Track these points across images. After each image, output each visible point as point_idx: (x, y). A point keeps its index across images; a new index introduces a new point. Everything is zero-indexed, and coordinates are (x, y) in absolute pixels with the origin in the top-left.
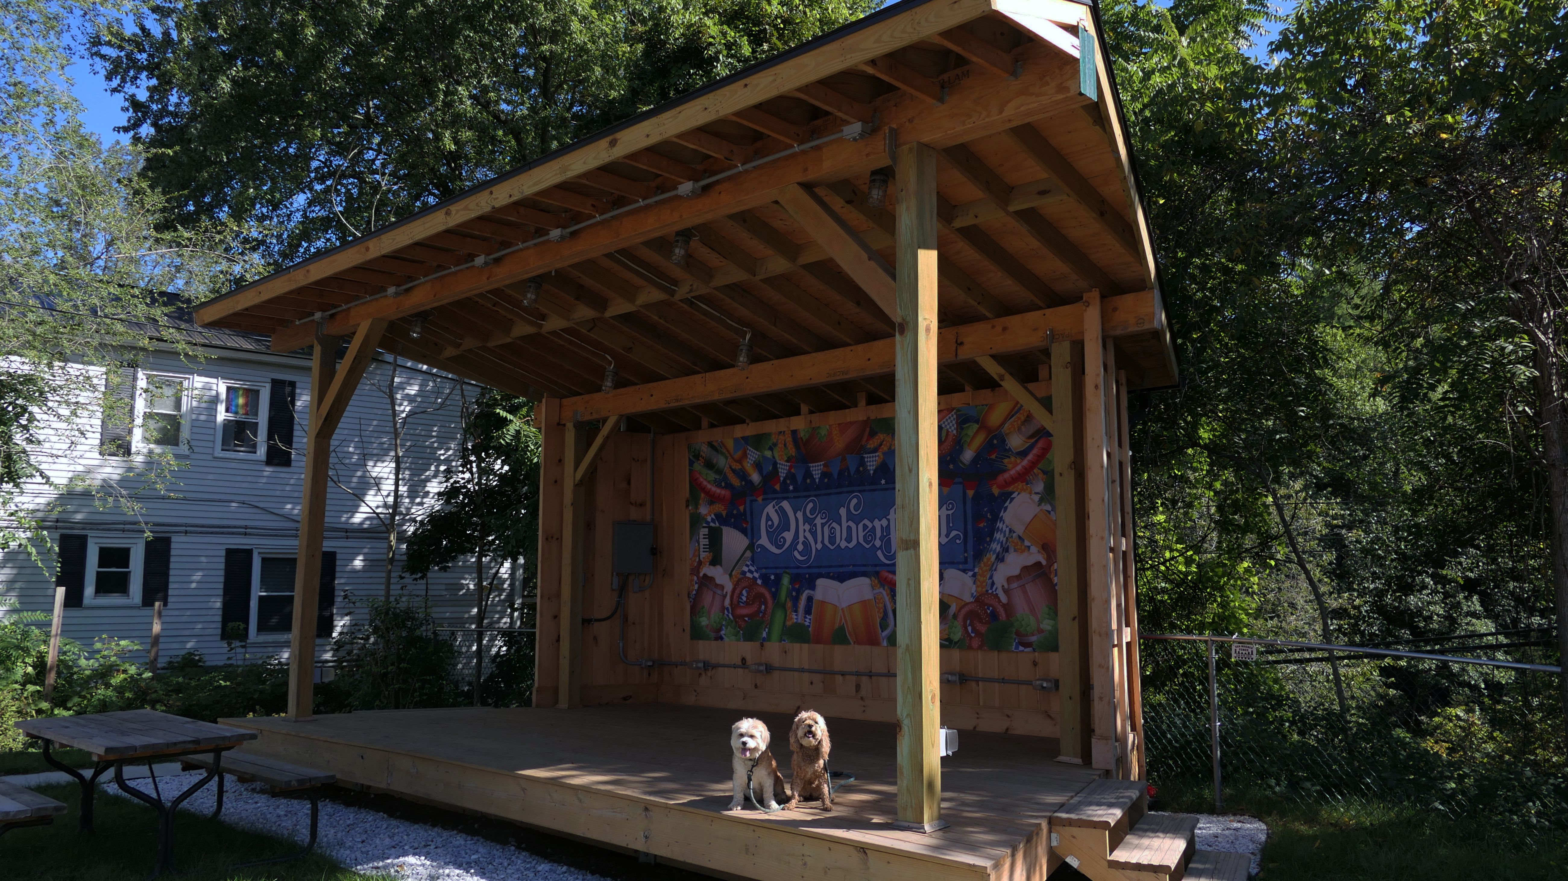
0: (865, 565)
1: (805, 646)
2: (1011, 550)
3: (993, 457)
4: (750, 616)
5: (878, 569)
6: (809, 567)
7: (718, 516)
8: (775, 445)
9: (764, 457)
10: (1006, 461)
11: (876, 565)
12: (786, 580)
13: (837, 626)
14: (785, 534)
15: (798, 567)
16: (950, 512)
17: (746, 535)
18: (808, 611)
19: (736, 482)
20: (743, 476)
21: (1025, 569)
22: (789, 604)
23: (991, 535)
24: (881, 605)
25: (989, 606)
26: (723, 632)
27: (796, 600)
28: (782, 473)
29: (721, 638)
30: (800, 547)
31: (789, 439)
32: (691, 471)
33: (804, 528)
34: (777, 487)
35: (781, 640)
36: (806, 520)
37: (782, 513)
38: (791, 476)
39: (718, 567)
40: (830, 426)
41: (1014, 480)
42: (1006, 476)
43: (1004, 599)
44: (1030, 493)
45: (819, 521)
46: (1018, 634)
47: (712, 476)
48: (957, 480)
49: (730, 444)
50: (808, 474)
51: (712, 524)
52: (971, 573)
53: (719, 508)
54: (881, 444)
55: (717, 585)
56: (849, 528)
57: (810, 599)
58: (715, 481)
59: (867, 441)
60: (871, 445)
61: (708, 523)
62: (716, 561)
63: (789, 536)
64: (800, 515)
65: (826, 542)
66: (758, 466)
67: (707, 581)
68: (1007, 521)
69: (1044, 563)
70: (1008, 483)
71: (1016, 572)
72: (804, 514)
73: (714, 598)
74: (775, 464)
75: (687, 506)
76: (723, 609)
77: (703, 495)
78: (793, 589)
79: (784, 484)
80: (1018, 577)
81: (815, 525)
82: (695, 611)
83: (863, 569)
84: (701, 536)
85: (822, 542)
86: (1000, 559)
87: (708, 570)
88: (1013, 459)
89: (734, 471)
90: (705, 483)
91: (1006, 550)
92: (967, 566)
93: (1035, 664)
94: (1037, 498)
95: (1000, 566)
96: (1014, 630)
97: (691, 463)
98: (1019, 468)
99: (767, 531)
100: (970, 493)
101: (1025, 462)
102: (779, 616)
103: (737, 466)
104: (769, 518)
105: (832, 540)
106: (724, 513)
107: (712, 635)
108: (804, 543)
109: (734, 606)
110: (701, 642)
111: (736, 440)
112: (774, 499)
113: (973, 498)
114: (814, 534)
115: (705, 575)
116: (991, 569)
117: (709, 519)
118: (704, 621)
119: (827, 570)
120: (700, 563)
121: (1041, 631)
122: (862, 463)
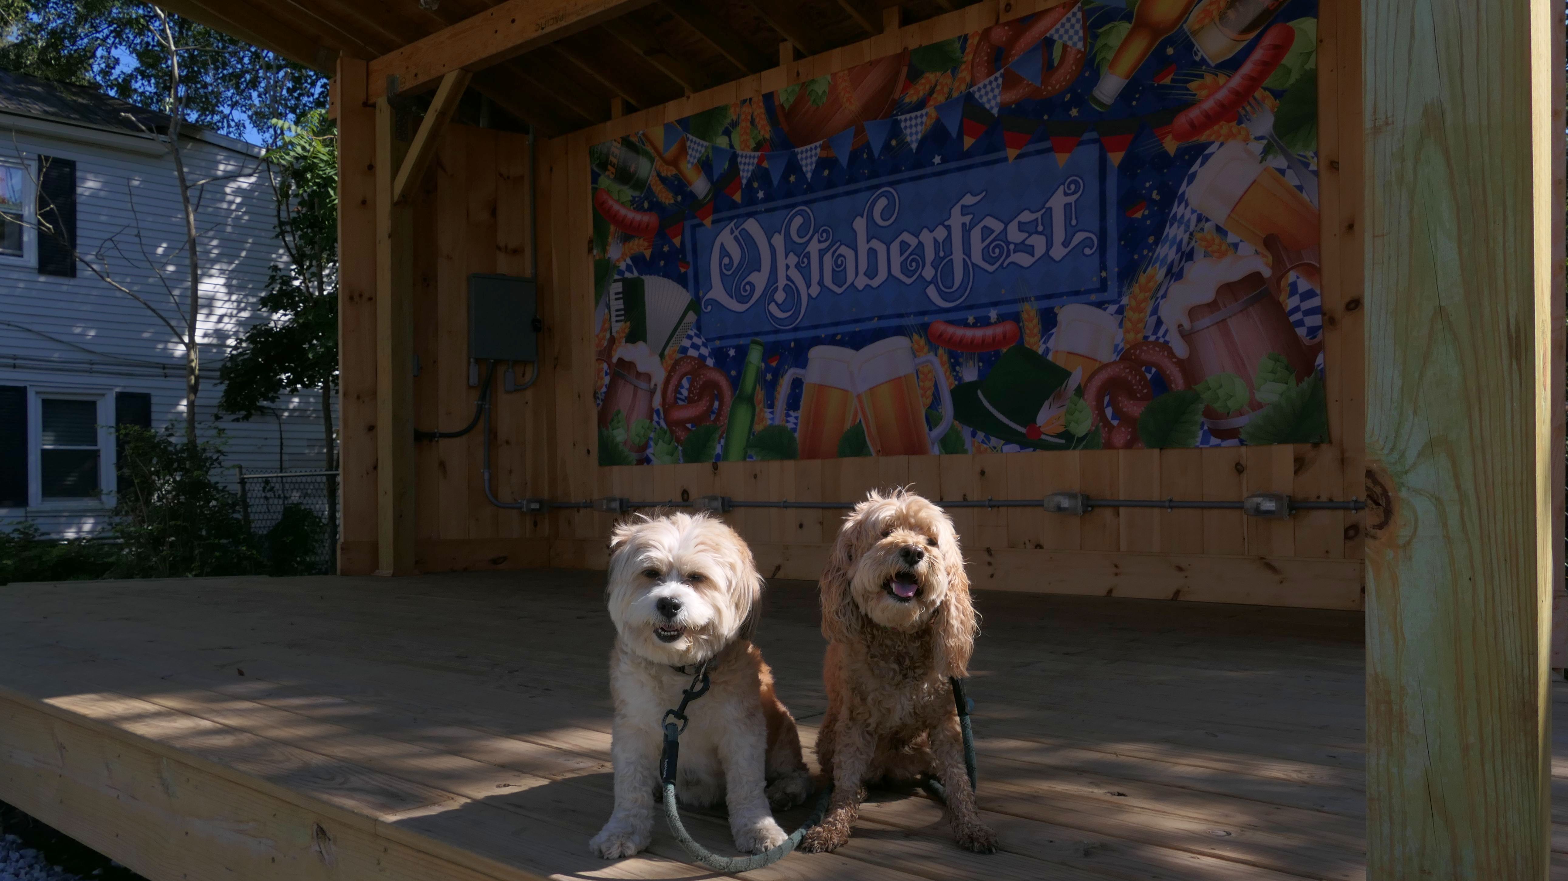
0: (900, 316)
1: (790, 464)
2: (1199, 255)
3: (1167, 81)
4: (696, 421)
5: (926, 319)
6: (795, 329)
7: (638, 261)
8: (735, 124)
9: (716, 150)
10: (1193, 85)
11: (924, 313)
12: (755, 356)
13: (848, 426)
14: (754, 277)
15: (777, 332)
16: (1072, 199)
17: (685, 285)
18: (793, 403)
19: (666, 198)
20: (679, 186)
21: (1228, 289)
22: (760, 395)
23: (1158, 232)
24: (929, 384)
25: (1149, 365)
26: (649, 451)
27: (771, 387)
28: (745, 174)
29: (648, 461)
30: (780, 296)
31: (759, 110)
32: (594, 190)
33: (787, 262)
34: (737, 197)
35: (745, 457)
36: (791, 247)
37: (746, 242)
38: (761, 175)
39: (640, 344)
40: (834, 75)
41: (1210, 120)
42: (1194, 113)
43: (1180, 349)
44: (1246, 140)
45: (814, 248)
46: (1209, 413)
47: (628, 193)
48: (1087, 136)
49: (658, 134)
50: (793, 166)
51: (628, 275)
52: (1113, 308)
53: (641, 246)
54: (932, 91)
55: (639, 375)
56: (872, 253)
57: (797, 383)
58: (633, 202)
59: (905, 89)
60: (912, 97)
61: (621, 273)
62: (636, 335)
63: (759, 280)
64: (778, 240)
65: (828, 281)
66: (705, 166)
67: (624, 368)
68: (1194, 202)
69: (1267, 273)
70: (1196, 128)
71: (1209, 296)
72: (788, 237)
73: (635, 395)
74: (734, 157)
75: (590, 250)
76: (651, 412)
77: (612, 228)
78: (768, 369)
79: (749, 191)
80: (1213, 306)
81: (808, 256)
82: (604, 419)
83: (894, 322)
84: (613, 297)
85: (821, 283)
86: (1175, 274)
87: (624, 351)
88: (1209, 79)
89: (663, 180)
90: (616, 207)
91: (1189, 256)
92: (1106, 296)
93: (1239, 469)
94: (1258, 147)
95: (1176, 288)
96: (1201, 407)
97: (595, 178)
98: (1221, 95)
99: (721, 272)
100: (1116, 158)
101: (1236, 81)
102: (743, 415)
103: (669, 172)
104: (724, 253)
105: (839, 275)
106: (648, 254)
107: (634, 456)
108: (786, 288)
109: (668, 408)
110: (616, 468)
111: (668, 127)
112: (731, 219)
113: (1121, 166)
114: (804, 269)
115: (620, 360)
116: (1154, 296)
117: (623, 266)
118: (619, 435)
119: (832, 330)
120: (612, 340)
121: (1256, 406)
122: (896, 131)
